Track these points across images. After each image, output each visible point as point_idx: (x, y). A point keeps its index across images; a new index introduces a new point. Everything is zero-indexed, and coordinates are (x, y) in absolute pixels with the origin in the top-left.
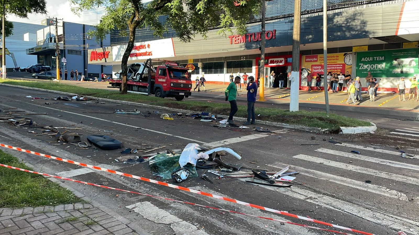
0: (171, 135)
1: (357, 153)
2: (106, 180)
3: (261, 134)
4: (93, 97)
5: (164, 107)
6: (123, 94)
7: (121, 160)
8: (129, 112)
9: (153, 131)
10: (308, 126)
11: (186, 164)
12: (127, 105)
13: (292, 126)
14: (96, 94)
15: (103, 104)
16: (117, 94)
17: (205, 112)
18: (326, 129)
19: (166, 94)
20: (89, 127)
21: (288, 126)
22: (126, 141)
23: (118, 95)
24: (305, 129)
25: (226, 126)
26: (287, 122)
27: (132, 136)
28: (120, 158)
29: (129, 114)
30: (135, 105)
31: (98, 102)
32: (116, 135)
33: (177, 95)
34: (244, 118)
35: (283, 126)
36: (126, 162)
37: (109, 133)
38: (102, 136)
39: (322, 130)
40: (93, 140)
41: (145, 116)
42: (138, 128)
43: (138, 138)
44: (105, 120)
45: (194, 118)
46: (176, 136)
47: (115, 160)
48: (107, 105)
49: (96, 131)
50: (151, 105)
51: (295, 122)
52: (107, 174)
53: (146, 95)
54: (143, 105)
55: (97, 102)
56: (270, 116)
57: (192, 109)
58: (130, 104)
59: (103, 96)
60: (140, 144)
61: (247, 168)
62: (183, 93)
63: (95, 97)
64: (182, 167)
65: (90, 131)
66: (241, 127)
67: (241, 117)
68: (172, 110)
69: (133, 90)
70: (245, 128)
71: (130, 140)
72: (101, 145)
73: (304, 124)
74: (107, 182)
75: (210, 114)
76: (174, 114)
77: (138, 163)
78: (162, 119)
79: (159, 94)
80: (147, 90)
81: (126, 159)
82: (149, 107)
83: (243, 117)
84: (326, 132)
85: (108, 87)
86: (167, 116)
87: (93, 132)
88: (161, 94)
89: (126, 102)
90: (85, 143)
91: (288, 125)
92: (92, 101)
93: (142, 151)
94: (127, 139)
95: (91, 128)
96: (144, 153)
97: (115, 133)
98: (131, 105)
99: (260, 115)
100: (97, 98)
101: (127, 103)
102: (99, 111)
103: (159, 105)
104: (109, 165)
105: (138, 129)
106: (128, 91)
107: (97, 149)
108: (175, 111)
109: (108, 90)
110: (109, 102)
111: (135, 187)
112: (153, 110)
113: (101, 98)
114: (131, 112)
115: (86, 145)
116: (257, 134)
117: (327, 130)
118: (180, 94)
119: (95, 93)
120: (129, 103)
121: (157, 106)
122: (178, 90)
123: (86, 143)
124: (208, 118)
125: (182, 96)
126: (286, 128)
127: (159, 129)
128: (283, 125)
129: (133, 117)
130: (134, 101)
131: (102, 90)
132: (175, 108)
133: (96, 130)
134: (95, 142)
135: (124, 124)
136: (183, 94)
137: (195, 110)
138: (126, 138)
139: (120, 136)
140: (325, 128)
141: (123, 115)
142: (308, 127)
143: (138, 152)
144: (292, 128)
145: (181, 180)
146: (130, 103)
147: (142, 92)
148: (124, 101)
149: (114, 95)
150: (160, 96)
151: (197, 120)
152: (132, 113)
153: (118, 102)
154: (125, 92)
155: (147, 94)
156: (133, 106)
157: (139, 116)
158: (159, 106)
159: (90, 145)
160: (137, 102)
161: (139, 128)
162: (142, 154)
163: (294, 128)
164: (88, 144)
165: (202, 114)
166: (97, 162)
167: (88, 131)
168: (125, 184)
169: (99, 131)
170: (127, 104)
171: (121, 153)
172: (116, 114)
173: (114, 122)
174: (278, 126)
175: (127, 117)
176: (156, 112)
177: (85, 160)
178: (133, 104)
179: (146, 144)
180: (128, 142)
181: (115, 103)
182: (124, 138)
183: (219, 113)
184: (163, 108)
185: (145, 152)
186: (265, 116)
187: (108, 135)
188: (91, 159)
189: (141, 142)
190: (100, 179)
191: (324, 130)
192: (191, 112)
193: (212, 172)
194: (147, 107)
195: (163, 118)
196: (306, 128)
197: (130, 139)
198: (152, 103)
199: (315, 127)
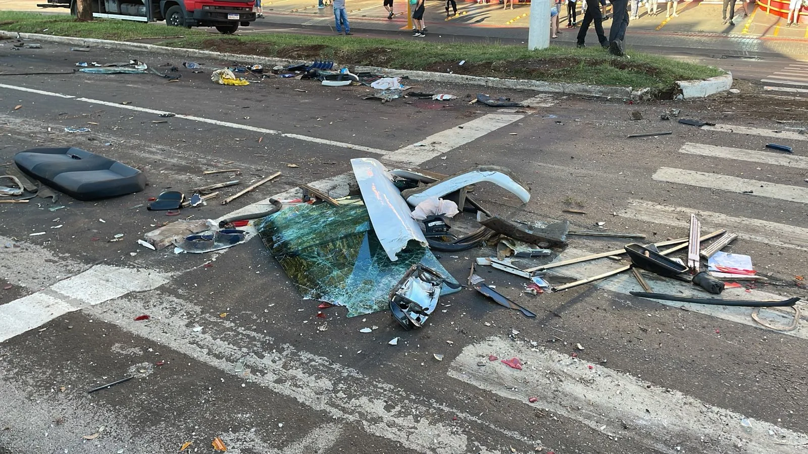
0: (272, 132)
1: (786, 151)
2: (137, 350)
3: (503, 113)
4: (6, 32)
5: (207, 52)
6: (83, 21)
7: (161, 241)
8: (116, 69)
9: (213, 122)
10: (597, 84)
11: (404, 245)
12: (103, 48)
13: (557, 87)
14: (11, 23)
15: (37, 48)
16: (68, 21)
17: (321, 59)
18: (645, 90)
19: (194, 19)
20: (11, 119)
21: (545, 86)
22: (145, 161)
23: (72, 24)
24: (591, 92)
25: (396, 97)
26: (541, 76)
27: (157, 142)
28: (154, 234)
29: (120, 73)
30: (124, 47)
31: (22, 45)
32: (108, 143)
33: (221, 19)
34: (429, 73)
35: (533, 88)
36: (182, 247)
37: (82, 135)
38: (63, 151)
39: (634, 93)
40: (38, 167)
41: (164, 77)
42: (164, 116)
43: (179, 148)
44: (57, 95)
45: (299, 77)
46: (289, 135)
47: (140, 241)
48: (47, 50)
49: (40, 133)
50: (169, 48)
51: (560, 75)
52: (133, 316)
53: (145, 22)
54: (145, 47)
55: (18, 44)
56: (491, 63)
57: (281, 54)
58: (109, 46)
59: (33, 28)
60: (196, 170)
61: (579, 233)
62: (236, 14)
63: (11, 30)
64: (394, 258)
65: (19, 134)
66: (439, 97)
67: (417, 70)
68: (231, 59)
69: (107, 10)
70: (448, 100)
71: (159, 157)
72: (74, 188)
73: (585, 79)
74: (142, 359)
75: (335, 64)
76: (240, 69)
77: (224, 248)
78: (217, 83)
79: (177, 19)
80: (144, 9)
81: (177, 234)
82: (164, 52)
83: (424, 70)
84: (645, 98)
85: (38, 5)
86: (229, 76)
87: (28, 135)
88: (182, 17)
89: (99, 41)
90: (12, 179)
91: (546, 83)
92: (5, 41)
93: (217, 197)
94: (147, 155)
95: (18, 121)
96: (226, 203)
97: (100, 136)
98: (112, 50)
99: (463, 62)
100: (16, 33)
101: (102, 43)
102: (32, 69)
103: (191, 45)
104: (126, 270)
105: (165, 119)
106: (95, 15)
107: (58, 197)
108: (238, 60)
109: (40, 14)
110: (51, 43)
111: (270, 377)
112: (183, 61)
113: (27, 35)
114: (123, 68)
115: (18, 187)
116: (491, 112)
117: (647, 92)
118: (230, 17)
119: (10, 21)
120: (108, 43)
121: (185, 49)
122: (224, 8)
123: (17, 180)
124: (339, 78)
125: (235, 23)
126: (542, 92)
127: (226, 114)
128: (533, 86)
129: (132, 82)
130: (119, 38)
131: (24, 13)
132: (235, 52)
133: (38, 129)
134: (47, 176)
135: (117, 105)
136: (237, 17)
137: (291, 57)
138: (144, 151)
139: (119, 144)
140: (641, 86)
141: (103, 77)
142: (599, 88)
143: (206, 200)
144: (557, 91)
145: (424, 319)
146: (111, 44)
147: (130, 15)
148: (91, 40)
149: (59, 26)
150: (181, 24)
151: (312, 83)
152: (126, 69)
153: (76, 43)
154: (86, 16)
155: (145, 19)
156: (119, 50)
157: (149, 78)
158: (192, 50)
159: (31, 187)
160: (127, 41)
161: (167, 113)
162: (221, 208)
163: (561, 90)
164: (23, 184)
165: (314, 66)
166: (74, 255)
167: (12, 131)
168: (223, 365)
169: (48, 133)
170: (101, 46)
171: (149, 209)
172: (82, 75)
173: (84, 99)
174: (518, 87)
175: (116, 81)
176: (190, 66)
177: (26, 255)
178: (118, 47)
179: (216, 166)
180: (156, 164)
181: (69, 45)
182: (136, 152)
183: (359, 63)
184: (204, 54)
185: (228, 200)
186: (479, 65)
187: (80, 144)
188: (50, 248)
189: (197, 162)
190: (113, 348)
191: (639, 93)
192: (282, 61)
193: (495, 265)
194: (159, 54)
195: (221, 82)
196: (595, 90)
197: (154, 152)
198: (170, 41)
199: (615, 85)
